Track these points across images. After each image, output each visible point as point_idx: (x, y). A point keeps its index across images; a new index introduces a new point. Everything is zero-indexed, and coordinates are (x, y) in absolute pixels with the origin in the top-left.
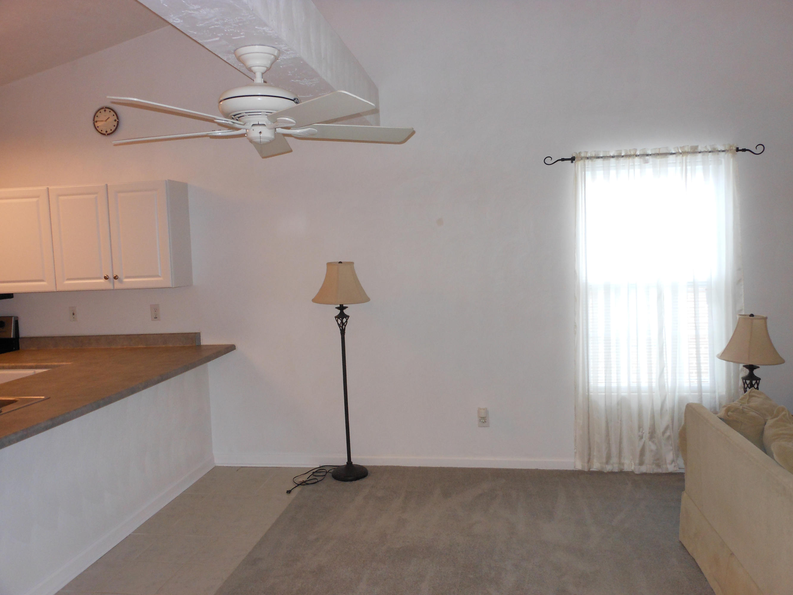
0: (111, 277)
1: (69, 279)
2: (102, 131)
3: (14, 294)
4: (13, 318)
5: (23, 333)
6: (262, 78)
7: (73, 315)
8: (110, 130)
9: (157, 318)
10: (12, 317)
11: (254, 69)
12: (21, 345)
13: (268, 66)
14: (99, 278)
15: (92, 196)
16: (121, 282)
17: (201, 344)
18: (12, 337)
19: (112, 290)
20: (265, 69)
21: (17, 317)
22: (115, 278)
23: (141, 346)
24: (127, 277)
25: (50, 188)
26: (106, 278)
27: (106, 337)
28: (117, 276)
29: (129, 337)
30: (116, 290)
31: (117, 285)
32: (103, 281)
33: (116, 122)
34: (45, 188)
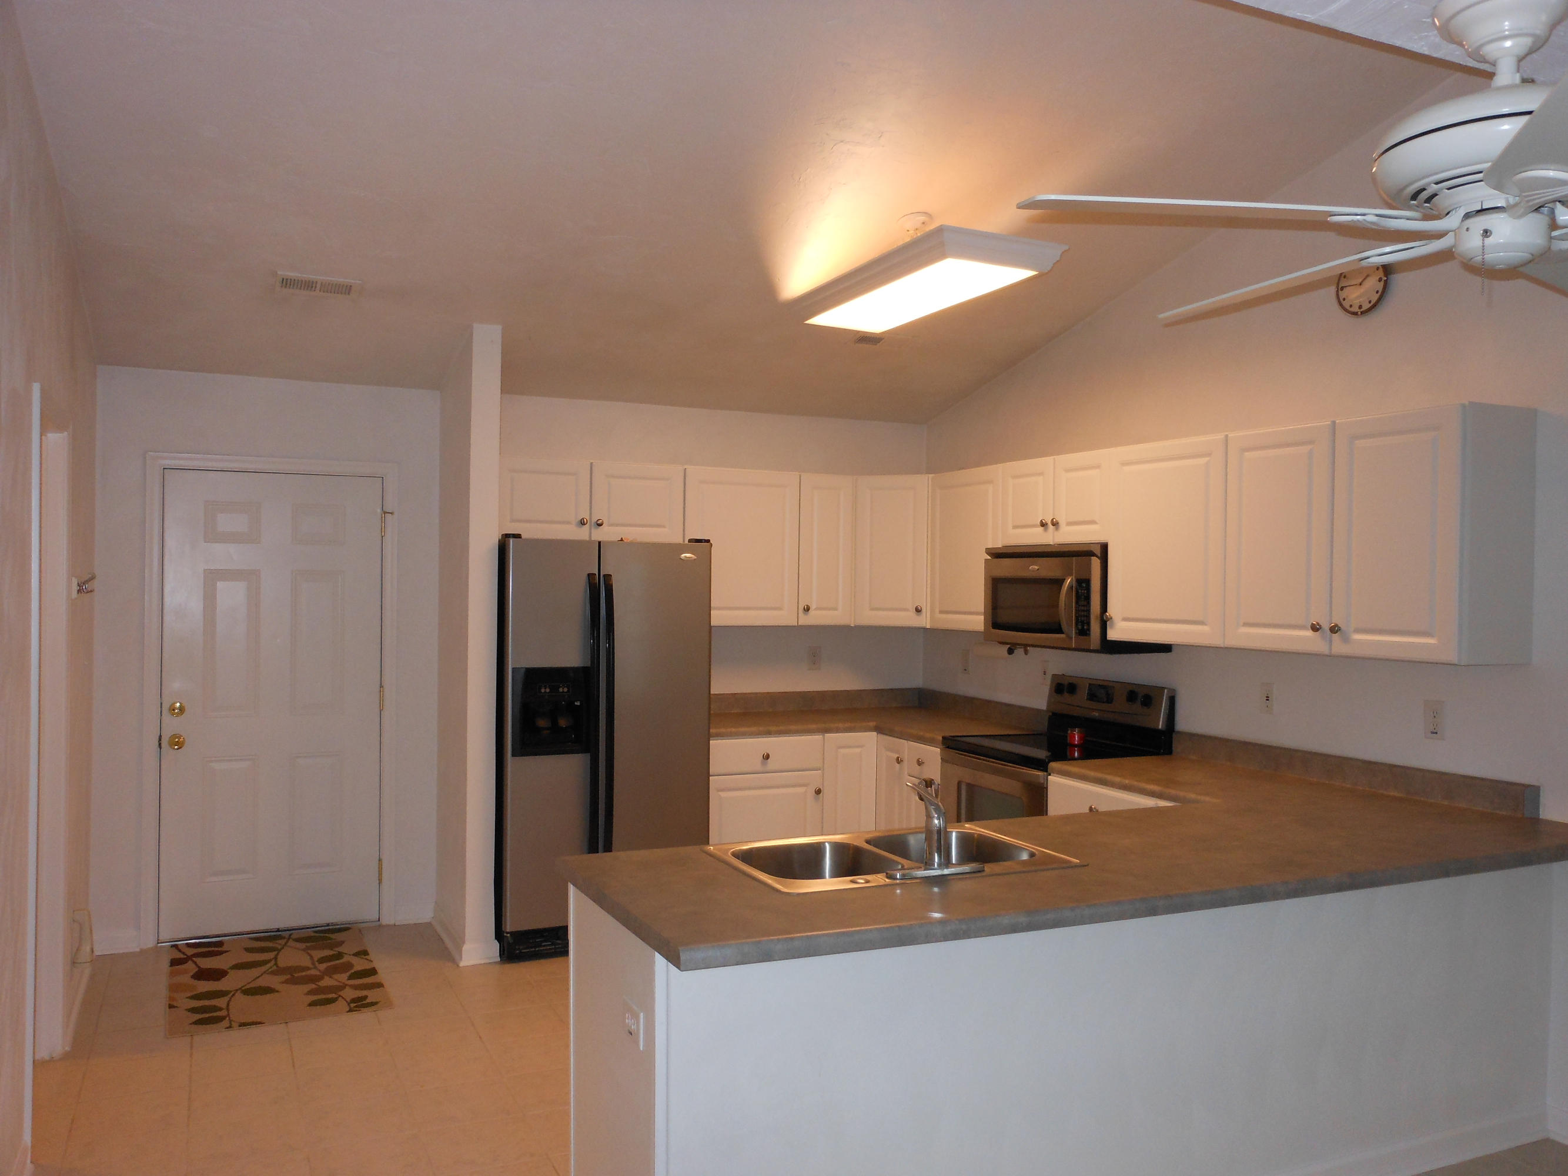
0: (1326, 627)
1: (1246, 624)
2: (1351, 306)
3: (1173, 646)
4: (1166, 690)
5: (1184, 723)
6: (1518, 71)
7: (1267, 700)
8: (1368, 302)
9: (1436, 733)
10: (1163, 688)
11: (1490, 50)
12: (1177, 747)
13: (1538, 32)
14: (1302, 627)
15: (1304, 449)
16: (1346, 640)
17: (1540, 817)
18: (1160, 727)
19: (1327, 656)
20: (1527, 41)
21: (1174, 690)
22: (1335, 629)
23: (1393, 793)
24: (1358, 631)
25: (1231, 435)
26: (1315, 628)
27: (1325, 758)
28: (1336, 625)
29: (1370, 767)
30: (1334, 656)
31: (1339, 647)
32: (1309, 633)
33: (1382, 283)
34: (1221, 436)
